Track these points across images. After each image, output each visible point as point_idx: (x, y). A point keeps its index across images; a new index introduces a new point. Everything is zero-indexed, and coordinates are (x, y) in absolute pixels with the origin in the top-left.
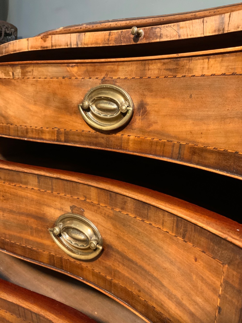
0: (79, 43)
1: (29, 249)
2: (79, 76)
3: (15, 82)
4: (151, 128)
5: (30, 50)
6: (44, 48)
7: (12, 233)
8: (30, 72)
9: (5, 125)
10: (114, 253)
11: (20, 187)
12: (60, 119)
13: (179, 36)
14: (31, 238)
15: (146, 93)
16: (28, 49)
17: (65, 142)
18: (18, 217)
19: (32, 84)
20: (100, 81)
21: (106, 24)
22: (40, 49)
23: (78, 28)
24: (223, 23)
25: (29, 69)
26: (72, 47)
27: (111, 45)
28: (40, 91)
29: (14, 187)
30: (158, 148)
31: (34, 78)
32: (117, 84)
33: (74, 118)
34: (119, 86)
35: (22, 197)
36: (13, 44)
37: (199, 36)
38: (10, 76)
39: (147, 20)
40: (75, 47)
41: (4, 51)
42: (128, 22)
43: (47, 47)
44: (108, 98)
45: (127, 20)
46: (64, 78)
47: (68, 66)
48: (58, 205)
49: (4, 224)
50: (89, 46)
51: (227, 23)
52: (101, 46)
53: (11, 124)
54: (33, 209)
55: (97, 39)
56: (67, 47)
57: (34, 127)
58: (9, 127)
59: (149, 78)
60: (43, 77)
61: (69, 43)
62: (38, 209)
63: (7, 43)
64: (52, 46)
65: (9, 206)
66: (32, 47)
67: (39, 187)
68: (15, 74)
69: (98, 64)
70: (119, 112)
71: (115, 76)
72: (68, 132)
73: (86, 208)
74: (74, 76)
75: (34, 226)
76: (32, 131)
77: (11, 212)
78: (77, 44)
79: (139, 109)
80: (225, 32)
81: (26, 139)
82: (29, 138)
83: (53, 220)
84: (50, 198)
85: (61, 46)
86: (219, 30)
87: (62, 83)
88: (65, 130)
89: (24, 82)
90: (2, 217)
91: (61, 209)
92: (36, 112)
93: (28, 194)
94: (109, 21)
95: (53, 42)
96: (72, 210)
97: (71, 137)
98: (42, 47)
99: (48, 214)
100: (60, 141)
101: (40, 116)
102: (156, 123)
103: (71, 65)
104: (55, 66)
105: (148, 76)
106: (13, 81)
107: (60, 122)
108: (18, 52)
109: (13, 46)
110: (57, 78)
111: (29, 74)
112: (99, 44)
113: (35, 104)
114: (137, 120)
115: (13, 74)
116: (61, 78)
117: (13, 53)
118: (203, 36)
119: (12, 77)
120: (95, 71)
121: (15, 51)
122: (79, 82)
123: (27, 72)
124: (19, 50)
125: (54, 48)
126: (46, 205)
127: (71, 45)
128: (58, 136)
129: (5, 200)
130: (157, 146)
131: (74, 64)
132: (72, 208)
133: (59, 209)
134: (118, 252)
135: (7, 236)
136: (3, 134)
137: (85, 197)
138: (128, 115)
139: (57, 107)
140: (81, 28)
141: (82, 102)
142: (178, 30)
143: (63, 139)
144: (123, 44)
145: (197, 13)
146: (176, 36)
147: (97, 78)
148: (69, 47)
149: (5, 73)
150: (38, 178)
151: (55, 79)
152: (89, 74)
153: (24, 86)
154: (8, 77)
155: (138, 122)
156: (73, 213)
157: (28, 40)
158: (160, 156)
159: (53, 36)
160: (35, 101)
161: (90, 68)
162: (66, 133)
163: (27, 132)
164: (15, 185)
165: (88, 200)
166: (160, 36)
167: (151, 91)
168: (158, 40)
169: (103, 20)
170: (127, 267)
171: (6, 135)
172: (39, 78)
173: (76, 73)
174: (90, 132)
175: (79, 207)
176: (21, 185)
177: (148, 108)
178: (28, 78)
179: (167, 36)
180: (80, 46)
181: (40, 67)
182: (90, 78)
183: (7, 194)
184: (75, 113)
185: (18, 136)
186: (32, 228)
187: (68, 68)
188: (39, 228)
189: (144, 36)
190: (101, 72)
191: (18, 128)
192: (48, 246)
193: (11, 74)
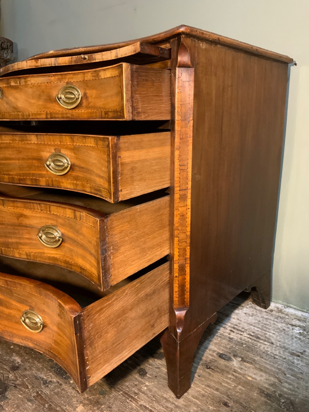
0: (56, 63)
1: (34, 179)
2: (55, 81)
3: (21, 87)
4: (90, 105)
5: (28, 68)
6: (36, 66)
7: (24, 172)
8: (29, 81)
9: (16, 113)
10: (76, 168)
11: (28, 143)
12: (47, 106)
13: (103, 59)
14: (35, 172)
15: (86, 88)
16: (27, 67)
17: (51, 118)
18: (27, 161)
19: (31, 88)
20: (65, 84)
21: (74, 50)
22: (34, 67)
23: (57, 53)
24: (117, 53)
25: (29, 79)
26: (53, 65)
27: (73, 64)
28: (35, 91)
29: (24, 144)
30: (94, 115)
31: (32, 84)
32: (74, 84)
33: (54, 104)
34: (74, 86)
35: (29, 149)
36: (17, 64)
37: (110, 59)
38: (18, 84)
39: (96, 47)
40: (54, 65)
41: (11, 69)
42: (85, 49)
43: (38, 66)
44: (69, 92)
45: (86, 47)
46: (47, 83)
47: (49, 77)
48: (48, 150)
49: (19, 167)
50: (62, 65)
51: (118, 53)
52: (68, 64)
53: (20, 112)
54: (35, 154)
55: (66, 61)
56: (49, 66)
57: (33, 112)
58: (19, 114)
59: (87, 80)
60: (37, 83)
61: (50, 63)
62: (38, 154)
63: (13, 64)
64: (41, 66)
65: (22, 156)
66: (29, 66)
67: (38, 142)
68: (21, 82)
69: (64, 75)
70: (75, 99)
71: (72, 80)
72: (52, 113)
73: (62, 148)
74: (53, 82)
75: (36, 165)
76: (32, 115)
77: (23, 159)
78: (55, 64)
79: (84, 96)
80: (119, 58)
81: (29, 120)
82: (31, 119)
83: (46, 159)
84: (44, 146)
85: (46, 65)
86: (116, 57)
87: (46, 86)
88: (50, 112)
89: (26, 86)
90: (18, 164)
91: (50, 152)
92: (34, 103)
93: (32, 147)
94: (76, 48)
95: (42, 63)
96: (55, 151)
97: (53, 116)
98: (35, 66)
99: (43, 156)
100: (48, 118)
101: (36, 105)
102: (91, 102)
103: (51, 76)
104: (42, 77)
105: (86, 80)
106: (20, 86)
107: (47, 108)
108: (21, 69)
109: (18, 66)
110: (44, 83)
111: (29, 82)
112: (67, 64)
113: (33, 99)
114: (84, 102)
115: (20, 83)
116: (46, 83)
117: (18, 70)
118: (111, 59)
119: (19, 85)
120: (62, 78)
121: (19, 69)
122: (55, 85)
123: (28, 81)
124: (21, 68)
125: (42, 66)
126: (41, 151)
127: (52, 64)
128: (46, 116)
129: (19, 152)
130: (93, 114)
131: (52, 75)
132: (55, 149)
133: (49, 152)
134: (78, 166)
135: (22, 175)
136: (15, 119)
137: (61, 142)
138: (80, 99)
139: (45, 99)
140: (59, 53)
141: (57, 95)
142: (102, 56)
143: (49, 117)
144: (78, 64)
145: (120, 44)
146: (101, 59)
147: (64, 82)
148: (51, 66)
149: (15, 83)
150: (37, 136)
151: (43, 84)
152: (60, 80)
153: (26, 89)
154: (17, 85)
155: (85, 103)
156: (56, 152)
157: (27, 62)
158: (95, 118)
159: (42, 59)
160: (33, 97)
161: (60, 77)
162: (51, 114)
163: (29, 116)
164: (25, 143)
165: (62, 144)
166: (95, 59)
167: (88, 87)
168: (94, 61)
169: (72, 47)
170: (82, 172)
171: (17, 119)
172: (35, 84)
173: (54, 80)
174: (63, 111)
175: (58, 148)
176: (28, 142)
177: (88, 95)
178: (28, 84)
179: (98, 59)
180: (56, 65)
181: (35, 78)
182: (61, 82)
183: (20, 149)
184: (54, 101)
185: (24, 119)
186: (35, 166)
187: (49, 78)
188: (39, 165)
189: (88, 59)
190: (65, 79)
191: (24, 114)
192: (45, 175)
193: (18, 83)
